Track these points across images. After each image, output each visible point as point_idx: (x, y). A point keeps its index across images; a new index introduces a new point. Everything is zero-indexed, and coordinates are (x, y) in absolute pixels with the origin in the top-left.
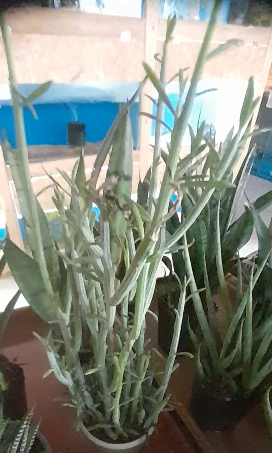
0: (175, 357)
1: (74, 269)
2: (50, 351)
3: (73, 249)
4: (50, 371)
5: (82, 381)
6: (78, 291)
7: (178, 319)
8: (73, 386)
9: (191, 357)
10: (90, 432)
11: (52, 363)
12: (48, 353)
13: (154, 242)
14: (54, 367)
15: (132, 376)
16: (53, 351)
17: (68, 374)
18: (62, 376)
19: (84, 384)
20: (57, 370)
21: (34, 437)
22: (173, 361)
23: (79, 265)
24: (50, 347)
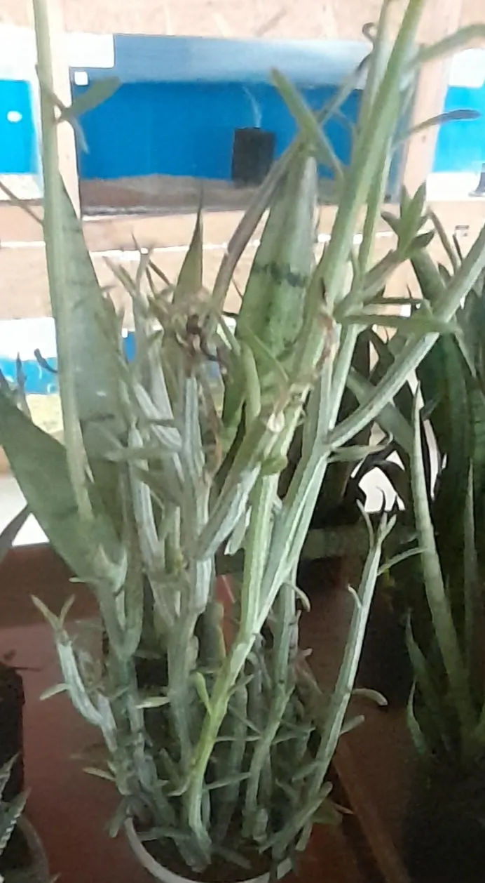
0: (347, 697)
1: (131, 469)
2: (64, 644)
3: (133, 425)
4: (60, 688)
5: (137, 722)
6: (138, 519)
7: (358, 609)
8: (114, 730)
9: (381, 704)
10: (144, 843)
11: (67, 669)
12: (60, 648)
13: (272, 433)
14: (71, 680)
15: (249, 728)
16: (70, 643)
17: (104, 702)
18: (87, 703)
19: (140, 731)
20: (78, 688)
21: (10, 830)
22: (344, 707)
23: (144, 465)
24: (65, 634)
